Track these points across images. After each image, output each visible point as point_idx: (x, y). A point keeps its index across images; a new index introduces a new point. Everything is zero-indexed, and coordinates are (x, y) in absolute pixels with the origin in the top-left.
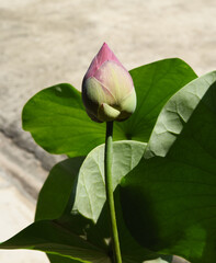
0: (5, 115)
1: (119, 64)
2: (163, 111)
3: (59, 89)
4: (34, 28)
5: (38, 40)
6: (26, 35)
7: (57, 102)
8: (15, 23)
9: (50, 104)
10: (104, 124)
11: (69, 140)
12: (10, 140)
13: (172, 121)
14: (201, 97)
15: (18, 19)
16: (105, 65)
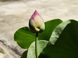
0: (13, 45)
1: (40, 16)
2: (54, 31)
3: (25, 28)
4: (23, 20)
5: (24, 24)
6: (20, 22)
7: (24, 32)
8: (17, 19)
9: (22, 33)
10: (35, 34)
11: (28, 44)
12: (15, 52)
13: (56, 34)
14: (65, 27)
15: (18, 18)
16: (36, 16)
